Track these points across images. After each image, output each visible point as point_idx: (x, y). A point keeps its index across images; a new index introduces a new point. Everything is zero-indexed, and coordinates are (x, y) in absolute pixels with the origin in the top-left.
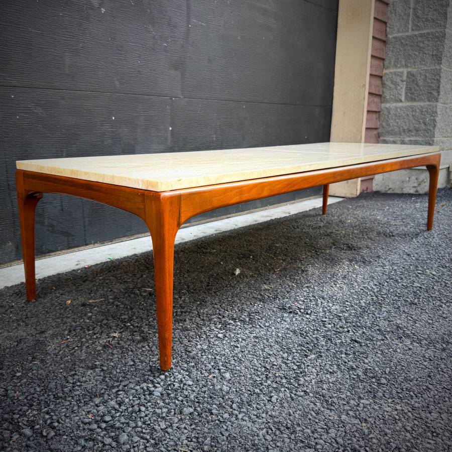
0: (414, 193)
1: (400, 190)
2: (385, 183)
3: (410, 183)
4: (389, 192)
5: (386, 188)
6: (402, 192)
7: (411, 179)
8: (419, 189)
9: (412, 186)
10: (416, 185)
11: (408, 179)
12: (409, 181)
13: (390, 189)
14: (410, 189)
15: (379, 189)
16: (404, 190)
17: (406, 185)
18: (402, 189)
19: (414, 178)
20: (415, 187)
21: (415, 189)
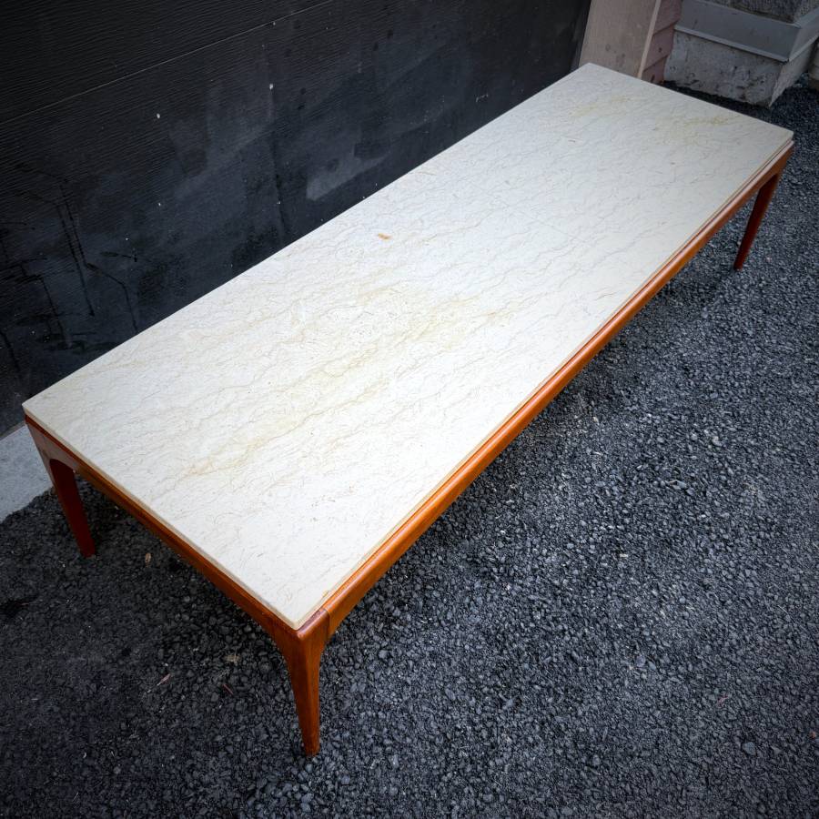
0: (737, 99)
1: (714, 87)
2: (688, 68)
3: (734, 78)
4: (692, 87)
5: (688, 77)
6: (716, 93)
7: (738, 71)
8: (748, 93)
9: (736, 85)
10: (744, 84)
11: (732, 69)
12: (734, 74)
13: (695, 81)
14: (732, 91)
15: (675, 78)
16: (720, 89)
17: (725, 81)
18: (718, 86)
19: (744, 69)
20: (742, 88)
21: (741, 92)
